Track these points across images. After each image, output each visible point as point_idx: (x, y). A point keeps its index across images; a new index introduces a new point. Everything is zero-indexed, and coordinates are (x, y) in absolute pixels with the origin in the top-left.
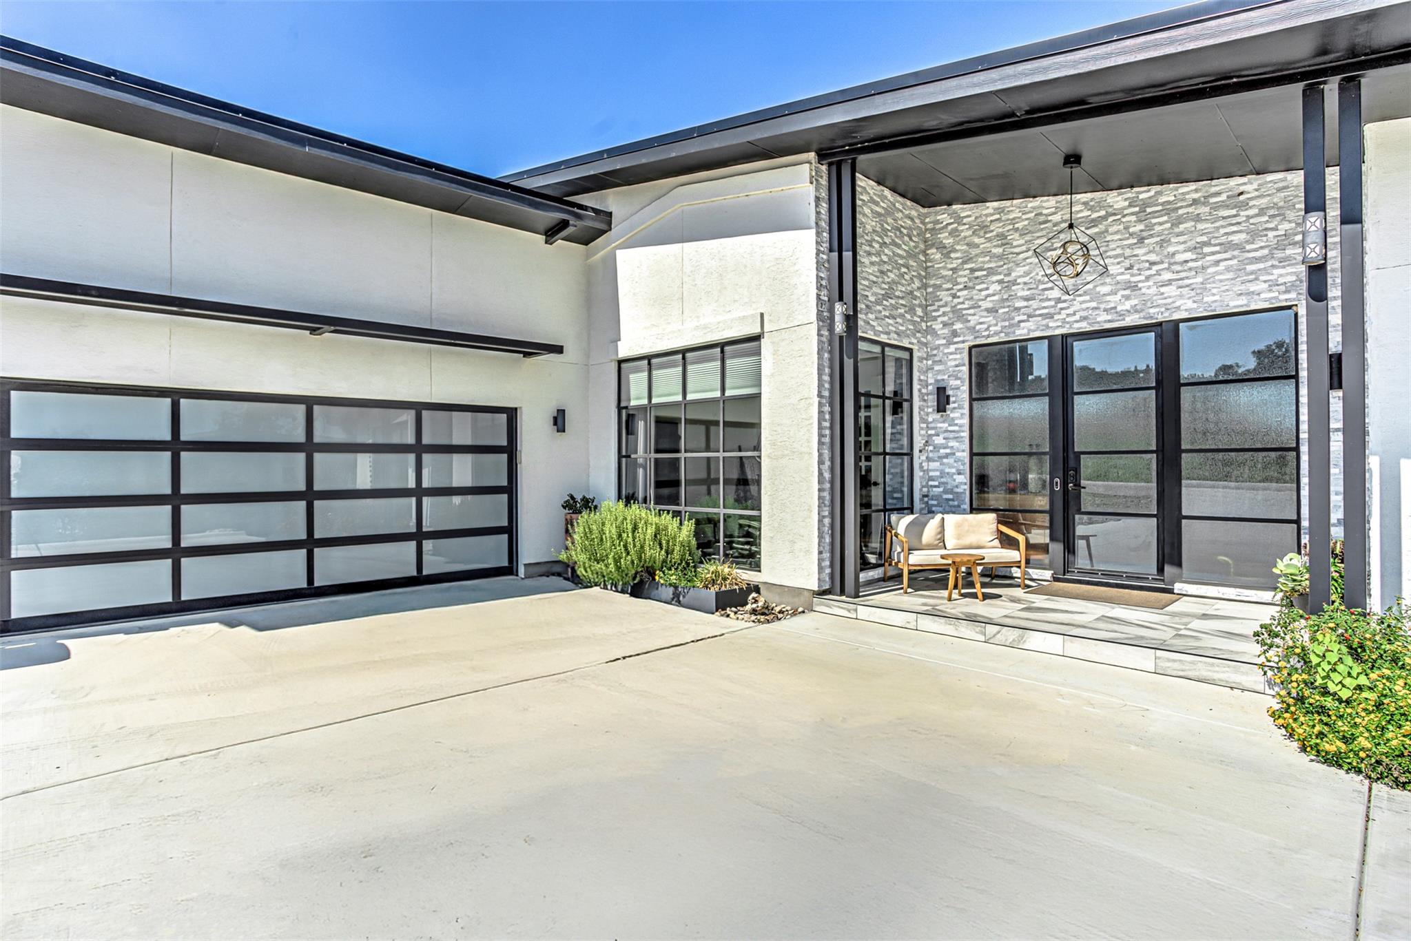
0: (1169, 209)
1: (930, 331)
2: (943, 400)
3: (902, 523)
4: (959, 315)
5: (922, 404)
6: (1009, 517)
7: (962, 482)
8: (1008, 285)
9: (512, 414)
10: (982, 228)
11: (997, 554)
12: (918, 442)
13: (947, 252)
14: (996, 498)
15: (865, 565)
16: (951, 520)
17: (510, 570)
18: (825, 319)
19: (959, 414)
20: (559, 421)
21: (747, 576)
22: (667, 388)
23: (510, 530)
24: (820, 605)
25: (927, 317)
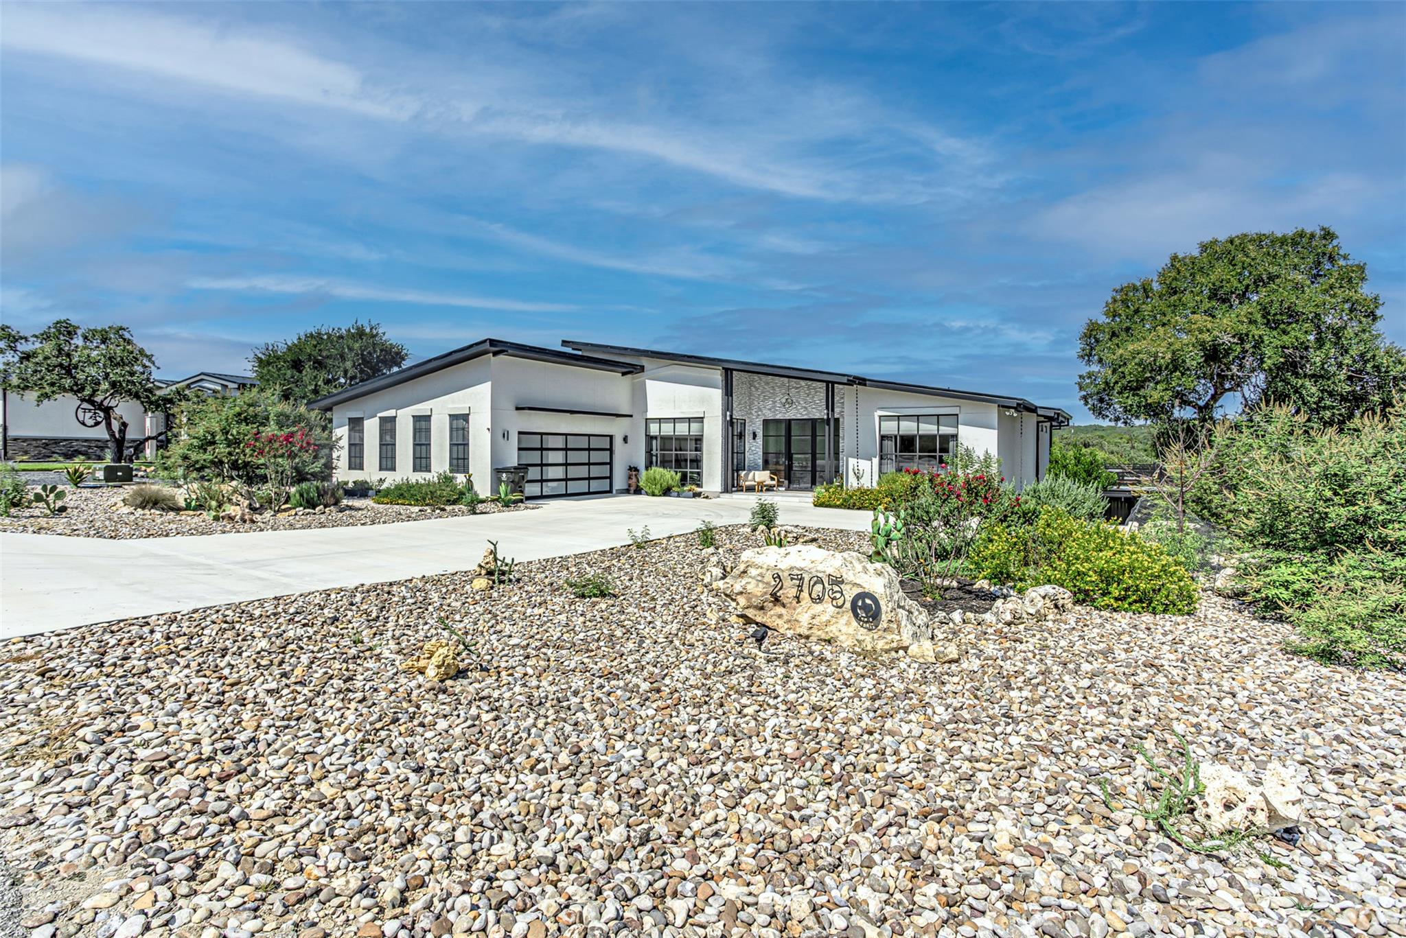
0: (814, 388)
1: (751, 413)
2: (755, 436)
3: (743, 473)
4: (760, 409)
5: (748, 437)
6: (773, 472)
7: (760, 462)
8: (774, 402)
9: (611, 437)
10: (767, 384)
11: (769, 482)
12: (747, 449)
13: (757, 389)
14: (772, 466)
15: (733, 486)
16: (757, 473)
17: (610, 491)
18: (724, 415)
19: (760, 440)
20: (625, 439)
21: (699, 490)
22: (667, 429)
23: (610, 478)
24: (722, 495)
25: (750, 409)
